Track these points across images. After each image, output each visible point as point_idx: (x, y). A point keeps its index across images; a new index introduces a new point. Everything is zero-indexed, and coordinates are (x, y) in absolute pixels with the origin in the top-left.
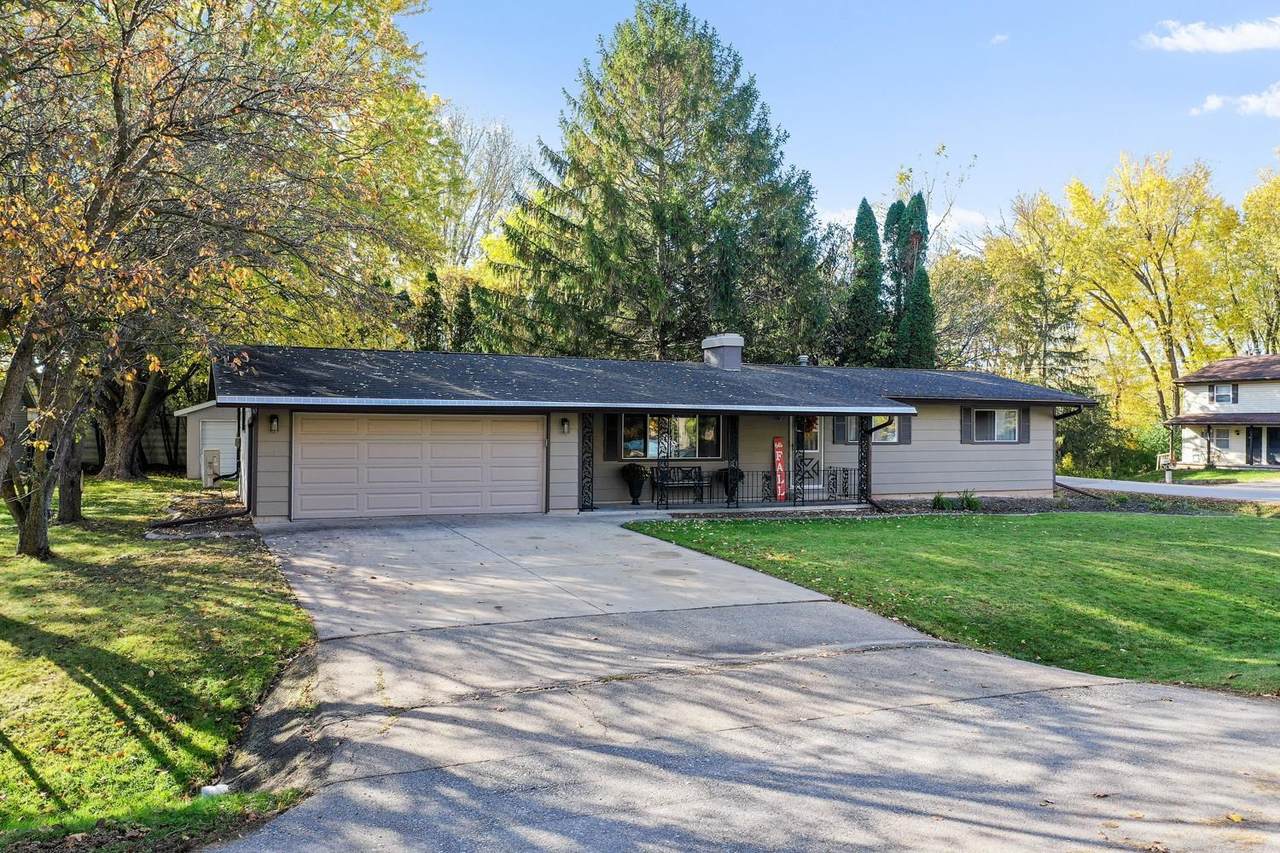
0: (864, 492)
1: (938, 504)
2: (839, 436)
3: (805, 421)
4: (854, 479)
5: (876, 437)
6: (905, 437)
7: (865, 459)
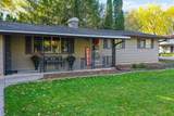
0: (113, 65)
1: (134, 66)
2: (105, 47)
3: (95, 41)
4: (110, 60)
5: (117, 47)
6: (123, 47)
7: (114, 53)
